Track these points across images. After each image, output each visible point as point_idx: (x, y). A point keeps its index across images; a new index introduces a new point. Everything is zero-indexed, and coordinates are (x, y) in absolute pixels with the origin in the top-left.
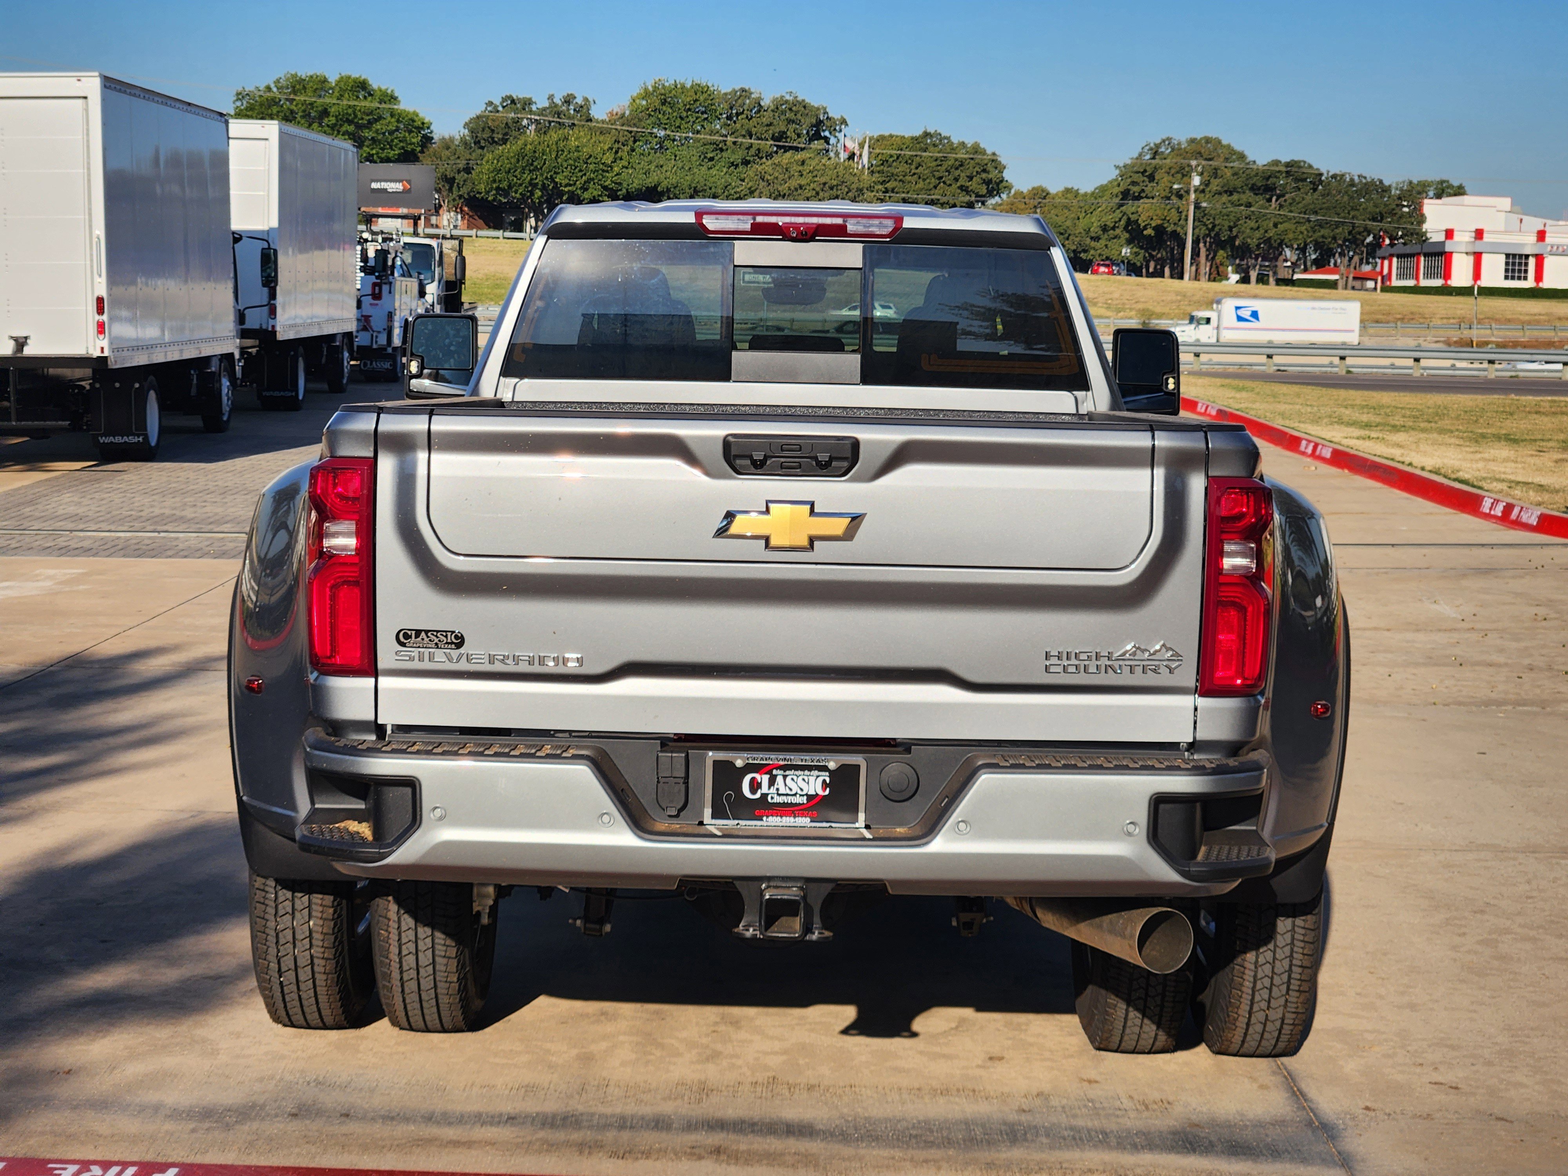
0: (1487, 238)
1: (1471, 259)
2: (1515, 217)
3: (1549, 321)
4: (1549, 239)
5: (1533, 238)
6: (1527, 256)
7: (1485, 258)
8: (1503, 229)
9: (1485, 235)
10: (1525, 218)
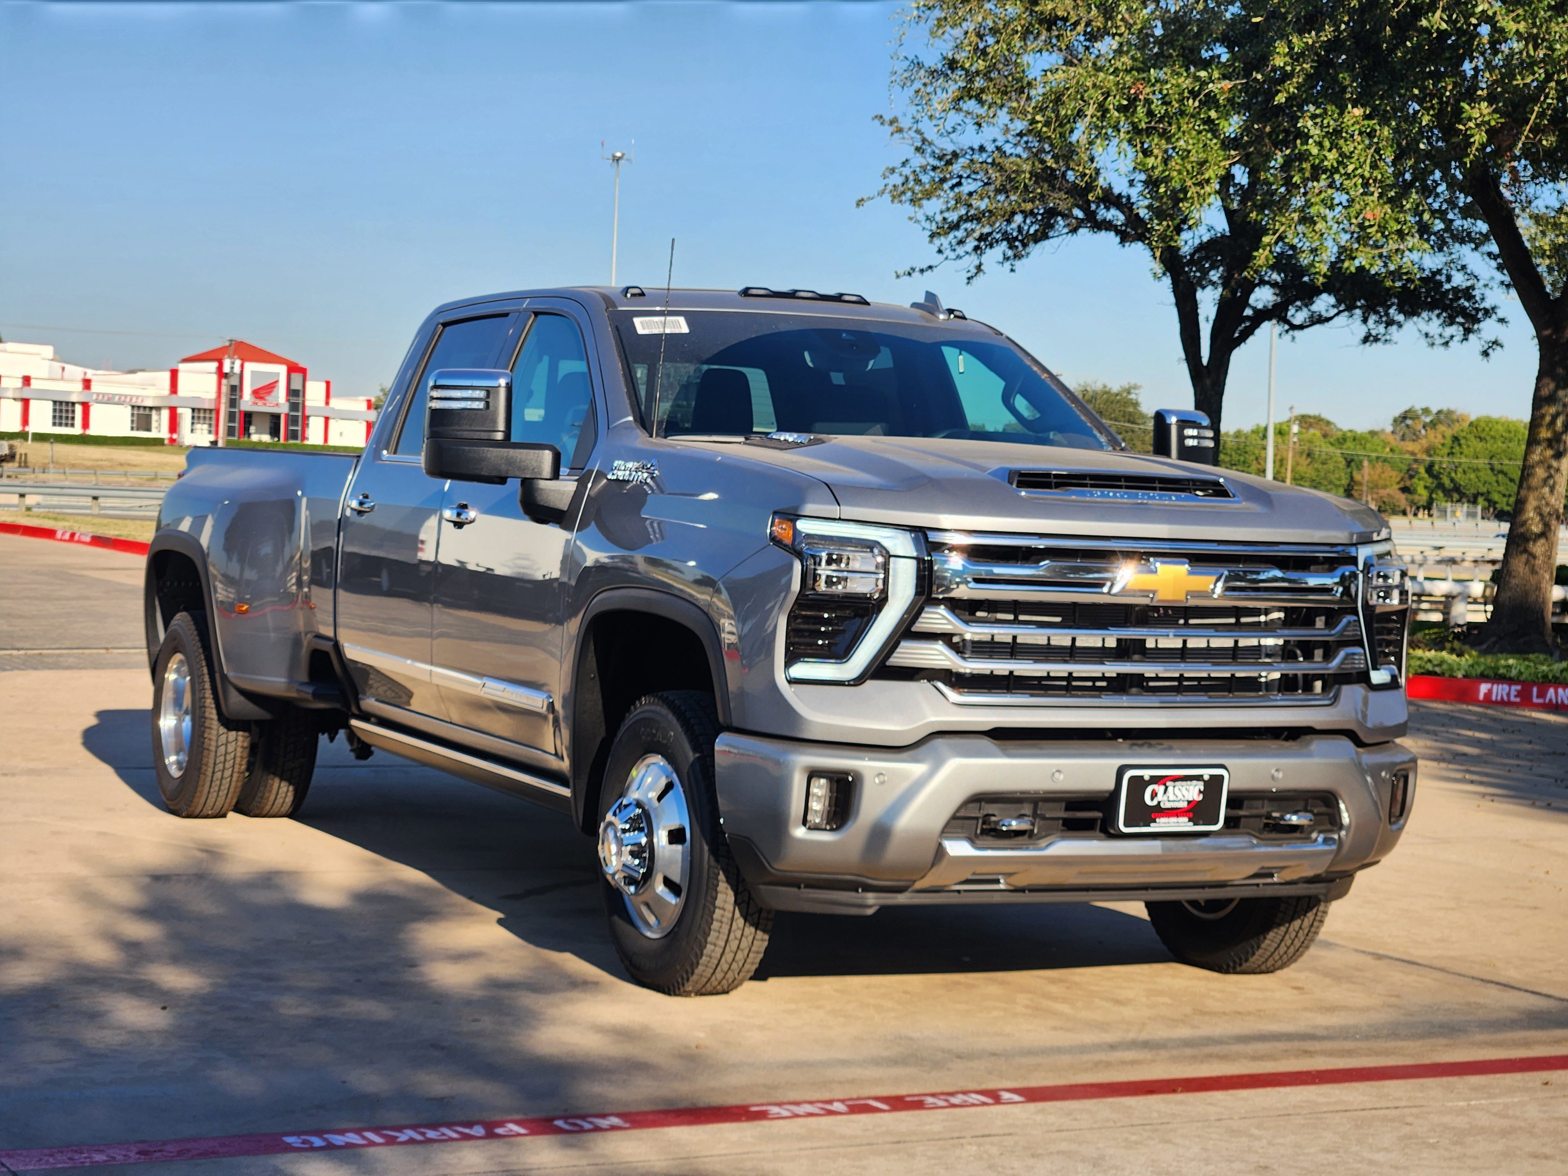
0: (34, 384)
1: (19, 405)
2: (57, 365)
3: (111, 466)
4: (95, 387)
5: (79, 386)
6: (73, 404)
7: (33, 404)
8: (46, 376)
9: (33, 382)
10: (67, 367)
